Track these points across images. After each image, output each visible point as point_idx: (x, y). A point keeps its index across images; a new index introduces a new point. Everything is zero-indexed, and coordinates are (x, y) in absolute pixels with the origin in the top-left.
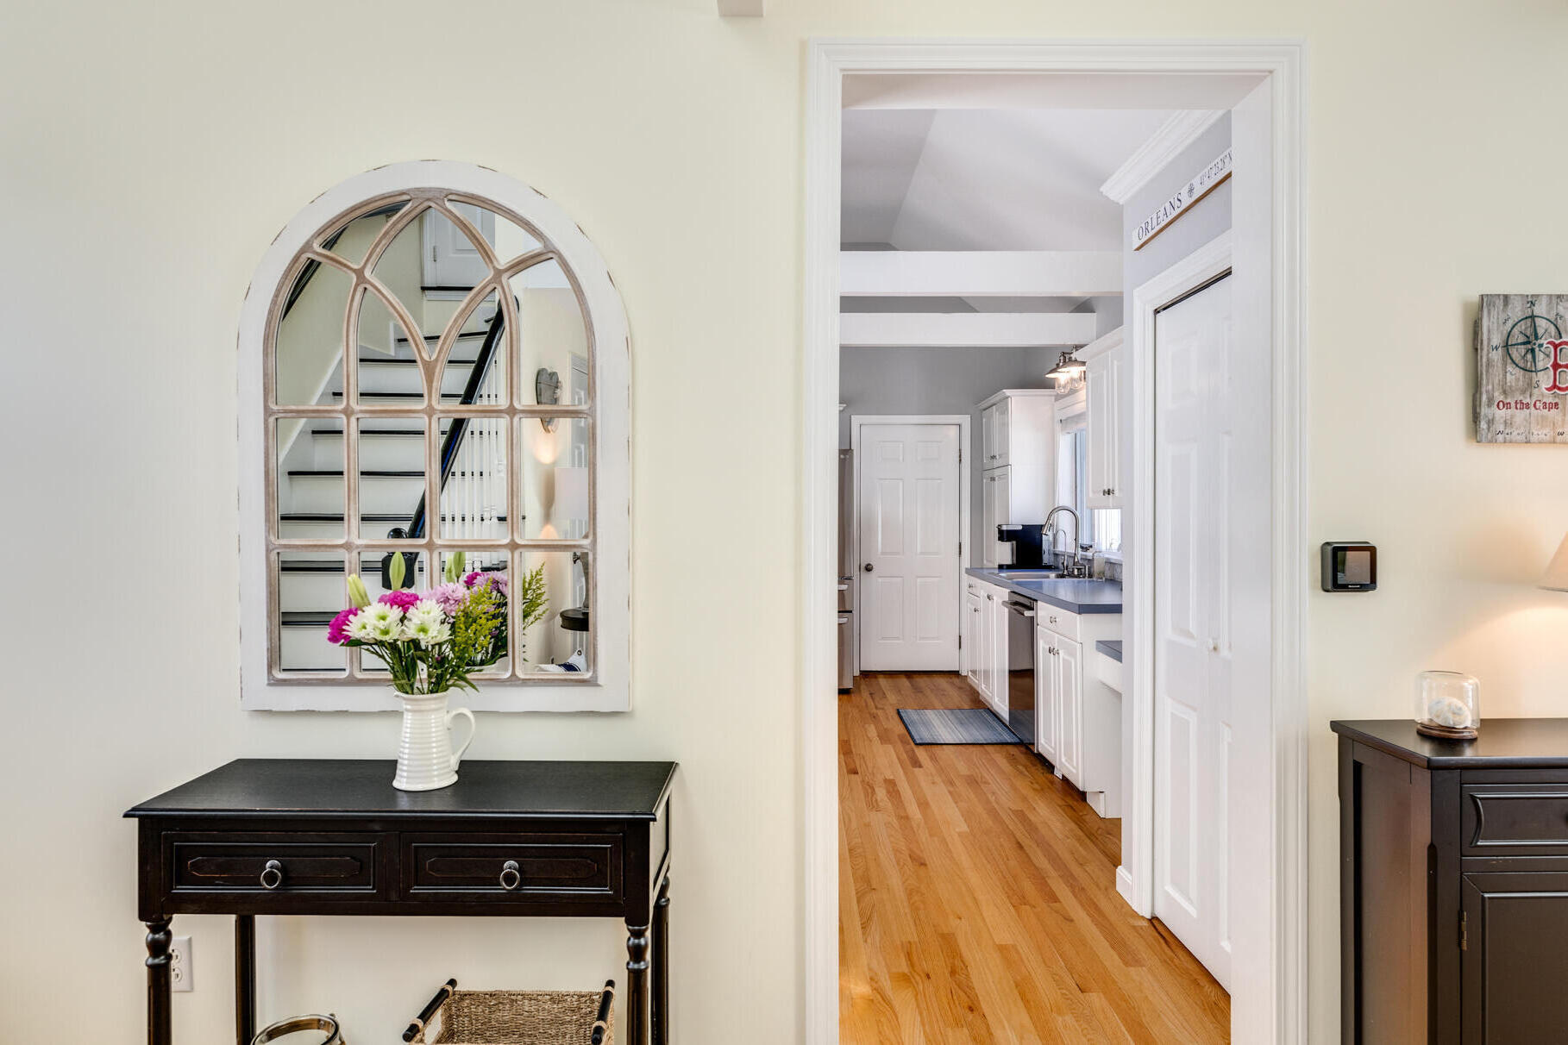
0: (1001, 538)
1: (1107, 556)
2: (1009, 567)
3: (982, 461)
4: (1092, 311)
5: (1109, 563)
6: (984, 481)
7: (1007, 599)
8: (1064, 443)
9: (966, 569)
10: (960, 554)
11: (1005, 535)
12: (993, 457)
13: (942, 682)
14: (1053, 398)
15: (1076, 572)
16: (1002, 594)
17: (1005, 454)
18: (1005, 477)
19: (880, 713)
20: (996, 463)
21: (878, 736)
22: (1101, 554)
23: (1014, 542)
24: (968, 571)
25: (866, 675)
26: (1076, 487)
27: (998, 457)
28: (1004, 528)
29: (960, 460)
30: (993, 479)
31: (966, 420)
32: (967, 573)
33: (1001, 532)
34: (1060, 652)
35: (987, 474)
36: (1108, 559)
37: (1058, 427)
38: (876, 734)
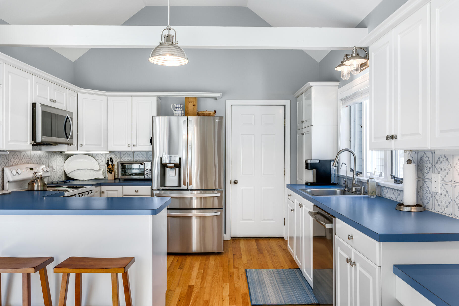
0: (307, 168)
1: (377, 181)
2: (312, 184)
3: (297, 124)
4: (366, 27)
5: (378, 185)
6: (298, 135)
7: (312, 210)
8: (344, 112)
9: (287, 185)
10: (285, 174)
11: (309, 166)
12: (303, 122)
13: (273, 243)
14: (337, 87)
15: (354, 190)
16: (309, 206)
17: (310, 120)
18: (309, 133)
19: (235, 271)
20: (304, 125)
21: (229, 296)
22: (373, 180)
23: (315, 170)
24: (289, 186)
25: (234, 239)
26: (350, 138)
27: (305, 122)
28: (309, 161)
29: (285, 125)
30: (302, 134)
31: (288, 103)
32: (287, 187)
33: (307, 164)
34: (357, 264)
35: (299, 132)
36: (377, 183)
37: (340, 103)
38: (228, 294)
